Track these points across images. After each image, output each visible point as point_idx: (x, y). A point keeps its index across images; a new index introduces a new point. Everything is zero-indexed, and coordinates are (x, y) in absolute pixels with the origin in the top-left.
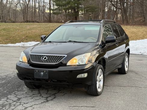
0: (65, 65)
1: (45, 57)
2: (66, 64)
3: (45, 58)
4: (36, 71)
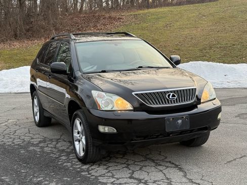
3: (173, 96)
4: (169, 120)
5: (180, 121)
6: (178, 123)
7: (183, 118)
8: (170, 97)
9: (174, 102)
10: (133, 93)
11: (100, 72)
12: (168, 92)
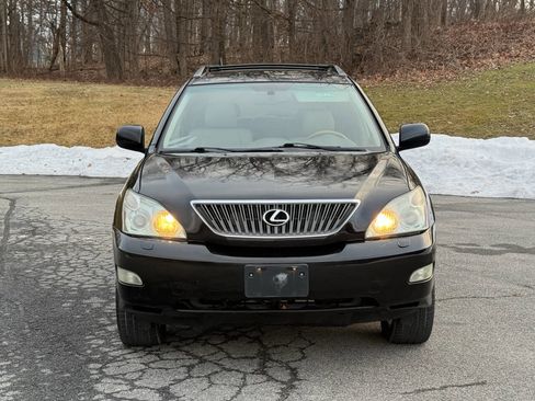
0: (360, 237)
1: (278, 211)
2: (363, 233)
3: (281, 216)
4: (253, 270)
5: (282, 277)
6: (277, 280)
7: (291, 269)
8: (272, 219)
9: (280, 232)
10: (192, 202)
11: (192, 152)
12: (272, 206)
